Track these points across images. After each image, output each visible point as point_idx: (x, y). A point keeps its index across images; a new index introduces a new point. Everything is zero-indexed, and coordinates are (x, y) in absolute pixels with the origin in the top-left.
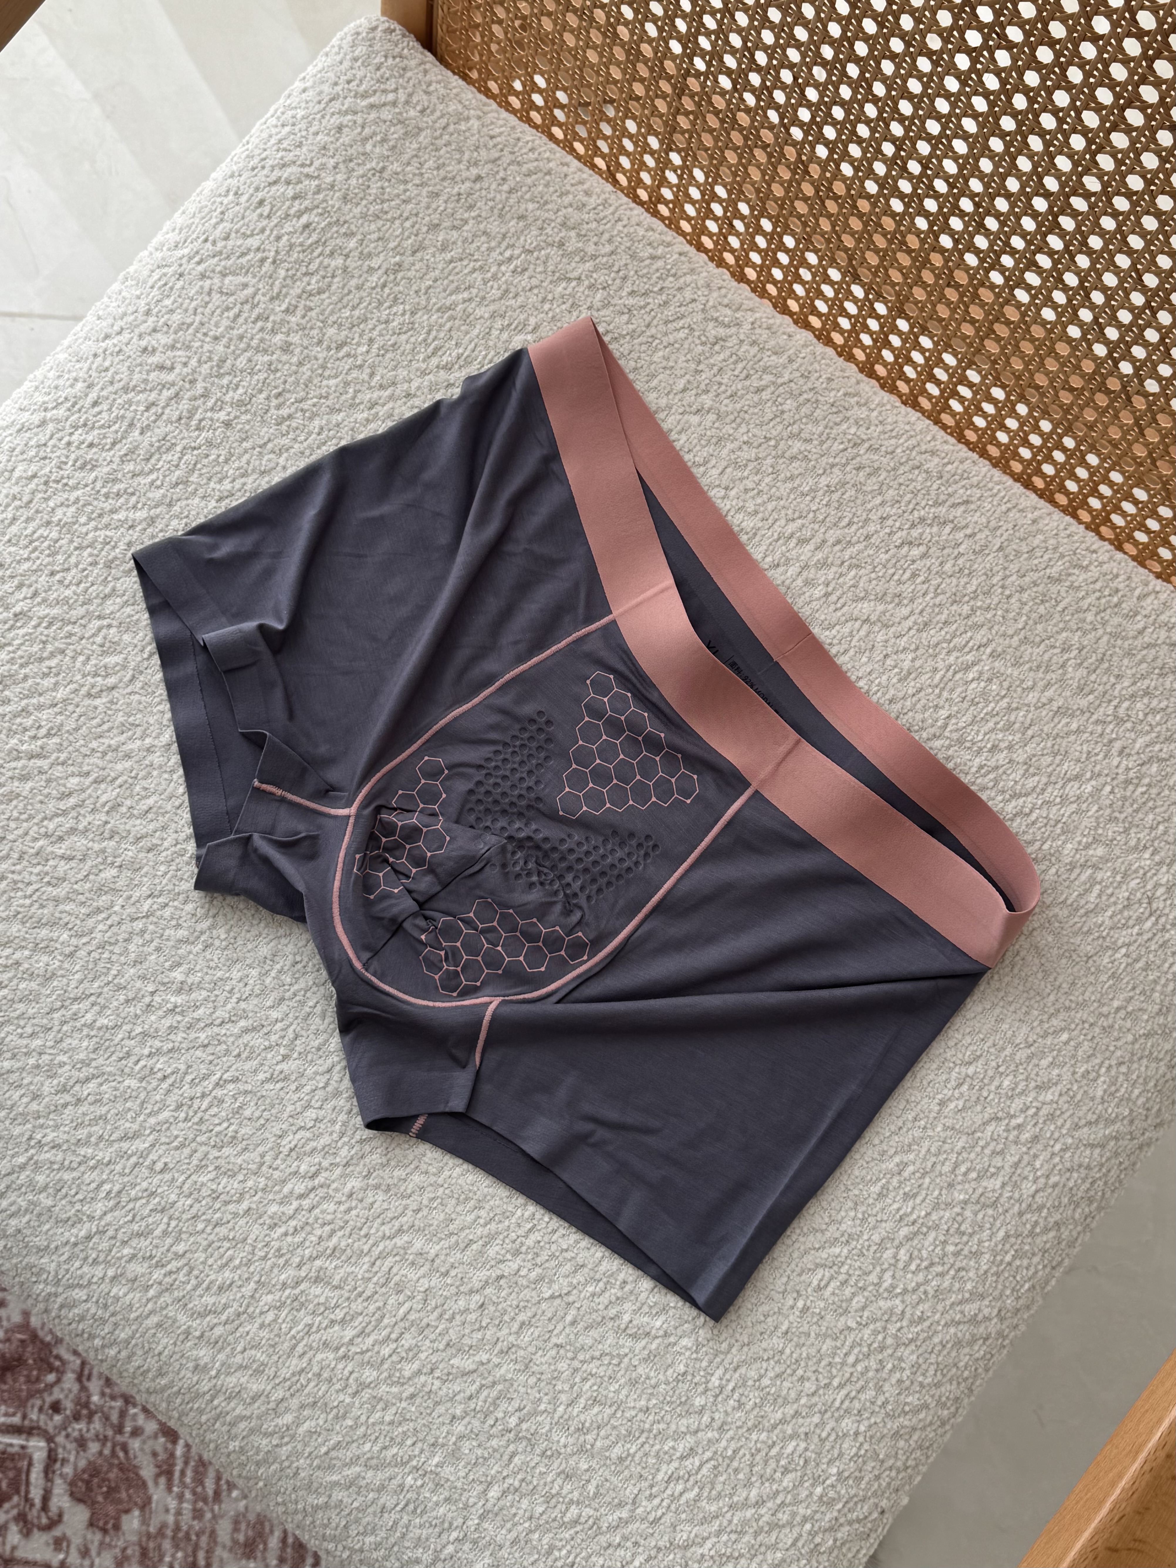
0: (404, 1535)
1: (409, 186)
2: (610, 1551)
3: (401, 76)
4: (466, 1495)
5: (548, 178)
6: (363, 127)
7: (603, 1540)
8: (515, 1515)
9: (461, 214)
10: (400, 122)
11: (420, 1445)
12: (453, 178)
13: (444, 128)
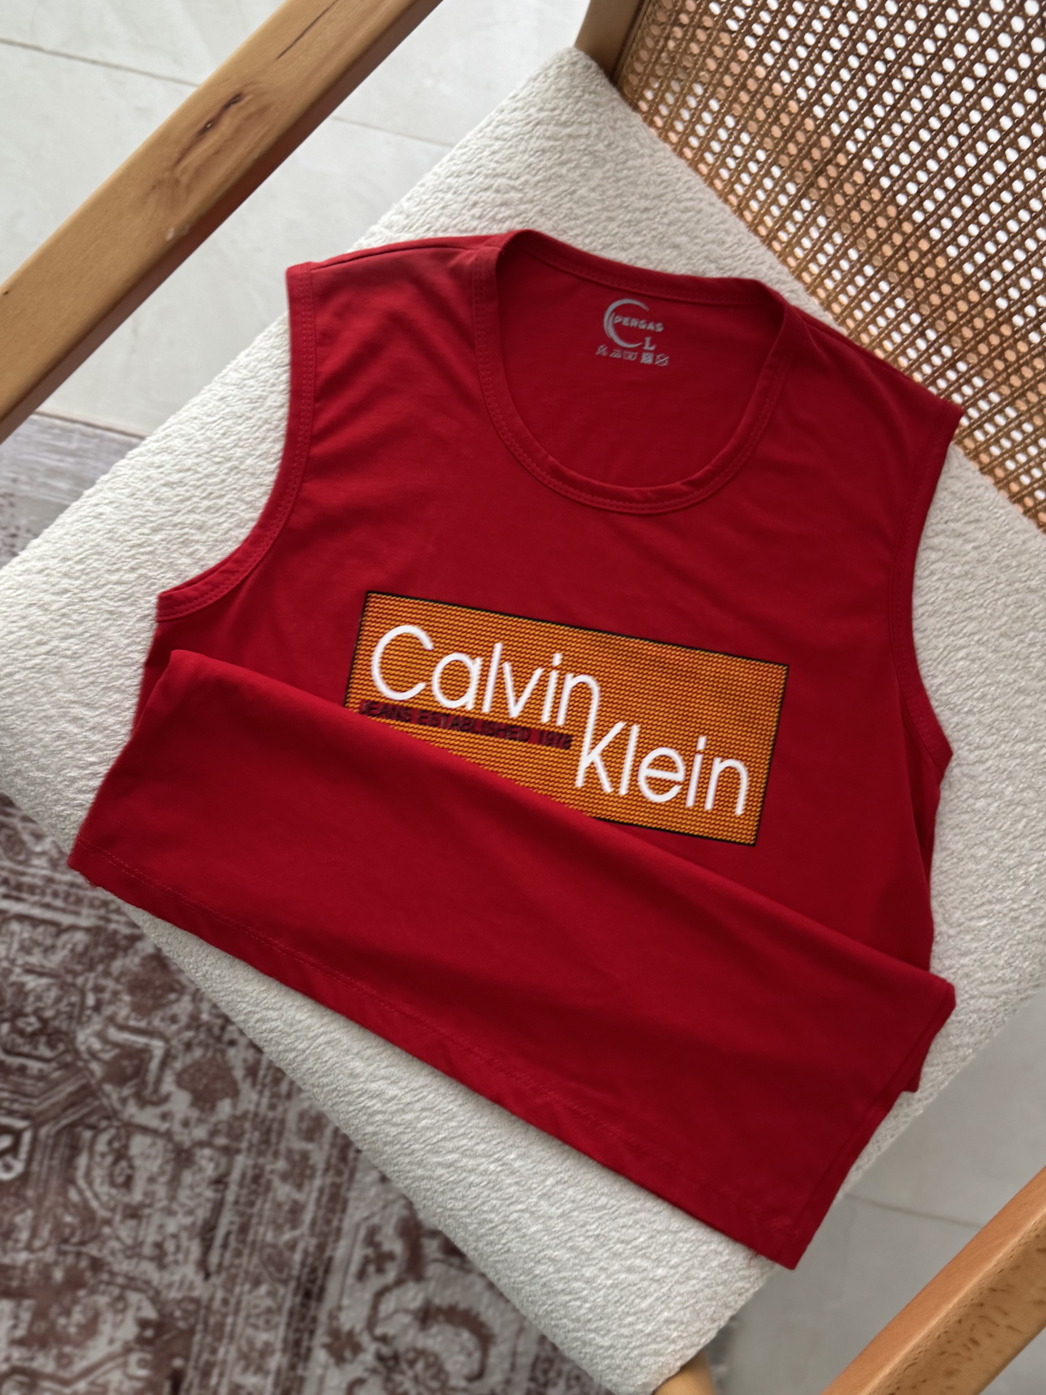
0: (483, 1203)
1: (593, 209)
2: (624, 1230)
3: (594, 111)
4: (531, 1182)
5: (699, 216)
6: (562, 152)
7: (621, 1221)
8: (563, 1199)
9: (631, 238)
10: (590, 153)
11: (502, 1145)
12: (627, 207)
13: (624, 163)
